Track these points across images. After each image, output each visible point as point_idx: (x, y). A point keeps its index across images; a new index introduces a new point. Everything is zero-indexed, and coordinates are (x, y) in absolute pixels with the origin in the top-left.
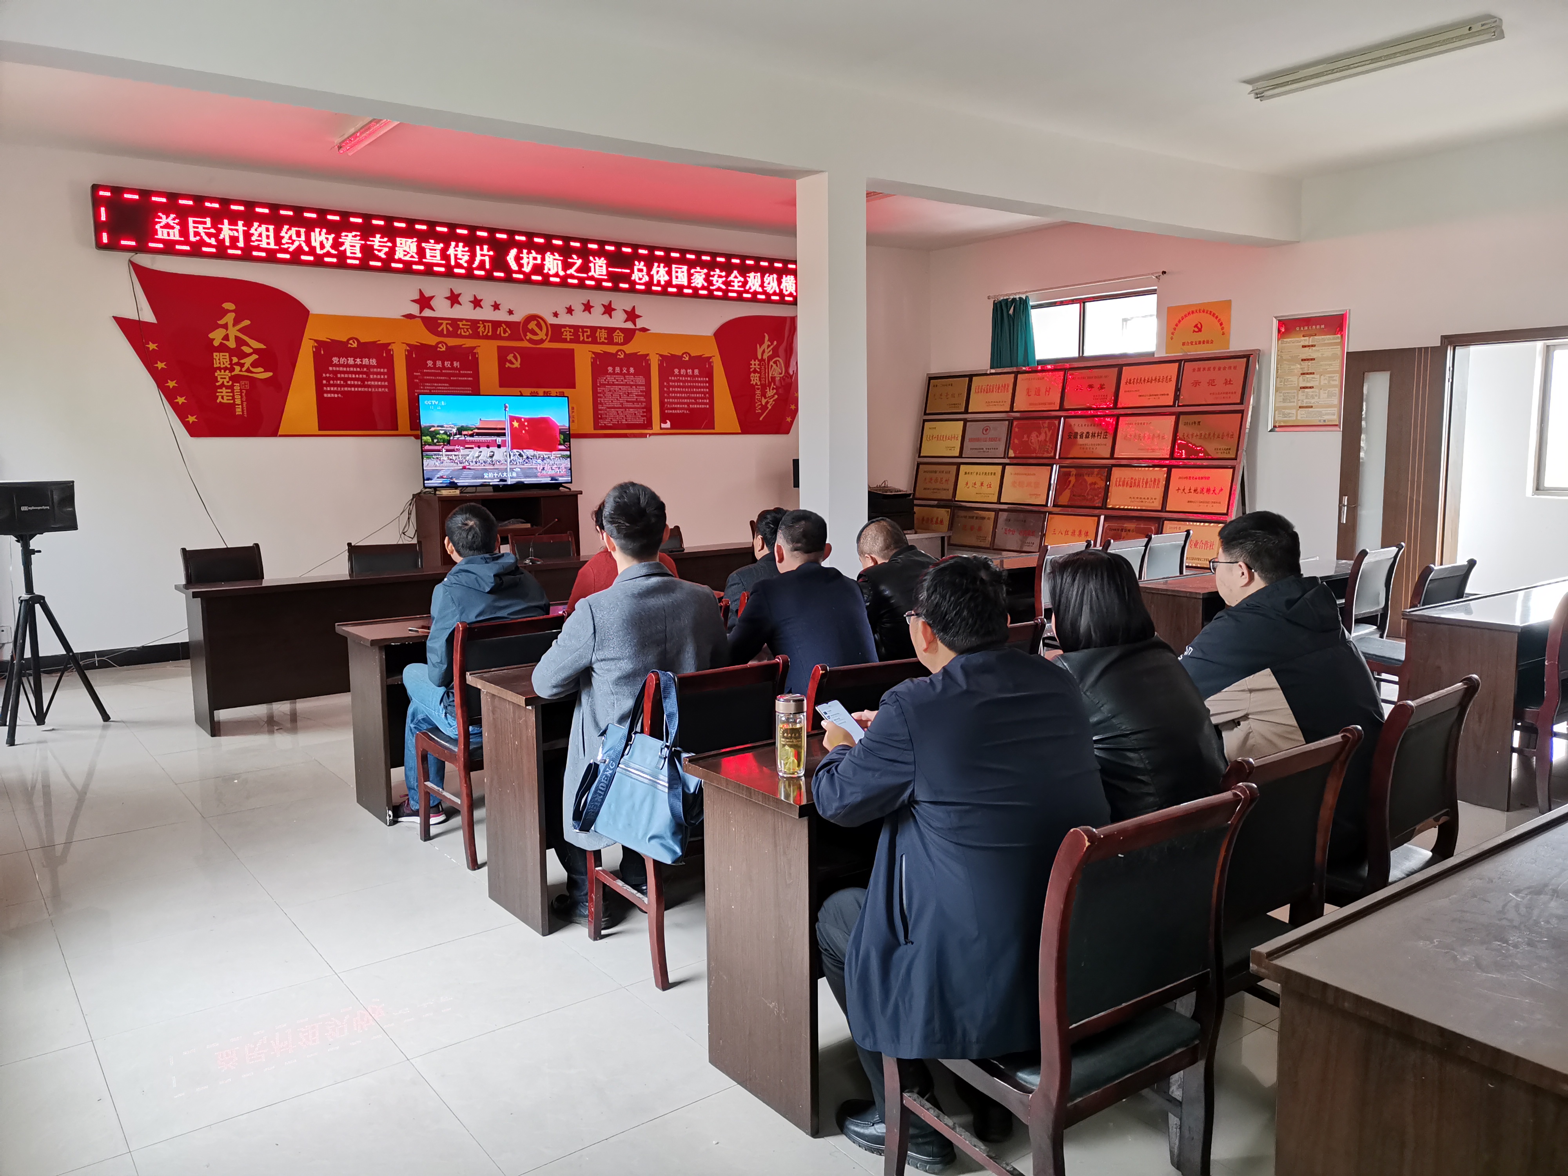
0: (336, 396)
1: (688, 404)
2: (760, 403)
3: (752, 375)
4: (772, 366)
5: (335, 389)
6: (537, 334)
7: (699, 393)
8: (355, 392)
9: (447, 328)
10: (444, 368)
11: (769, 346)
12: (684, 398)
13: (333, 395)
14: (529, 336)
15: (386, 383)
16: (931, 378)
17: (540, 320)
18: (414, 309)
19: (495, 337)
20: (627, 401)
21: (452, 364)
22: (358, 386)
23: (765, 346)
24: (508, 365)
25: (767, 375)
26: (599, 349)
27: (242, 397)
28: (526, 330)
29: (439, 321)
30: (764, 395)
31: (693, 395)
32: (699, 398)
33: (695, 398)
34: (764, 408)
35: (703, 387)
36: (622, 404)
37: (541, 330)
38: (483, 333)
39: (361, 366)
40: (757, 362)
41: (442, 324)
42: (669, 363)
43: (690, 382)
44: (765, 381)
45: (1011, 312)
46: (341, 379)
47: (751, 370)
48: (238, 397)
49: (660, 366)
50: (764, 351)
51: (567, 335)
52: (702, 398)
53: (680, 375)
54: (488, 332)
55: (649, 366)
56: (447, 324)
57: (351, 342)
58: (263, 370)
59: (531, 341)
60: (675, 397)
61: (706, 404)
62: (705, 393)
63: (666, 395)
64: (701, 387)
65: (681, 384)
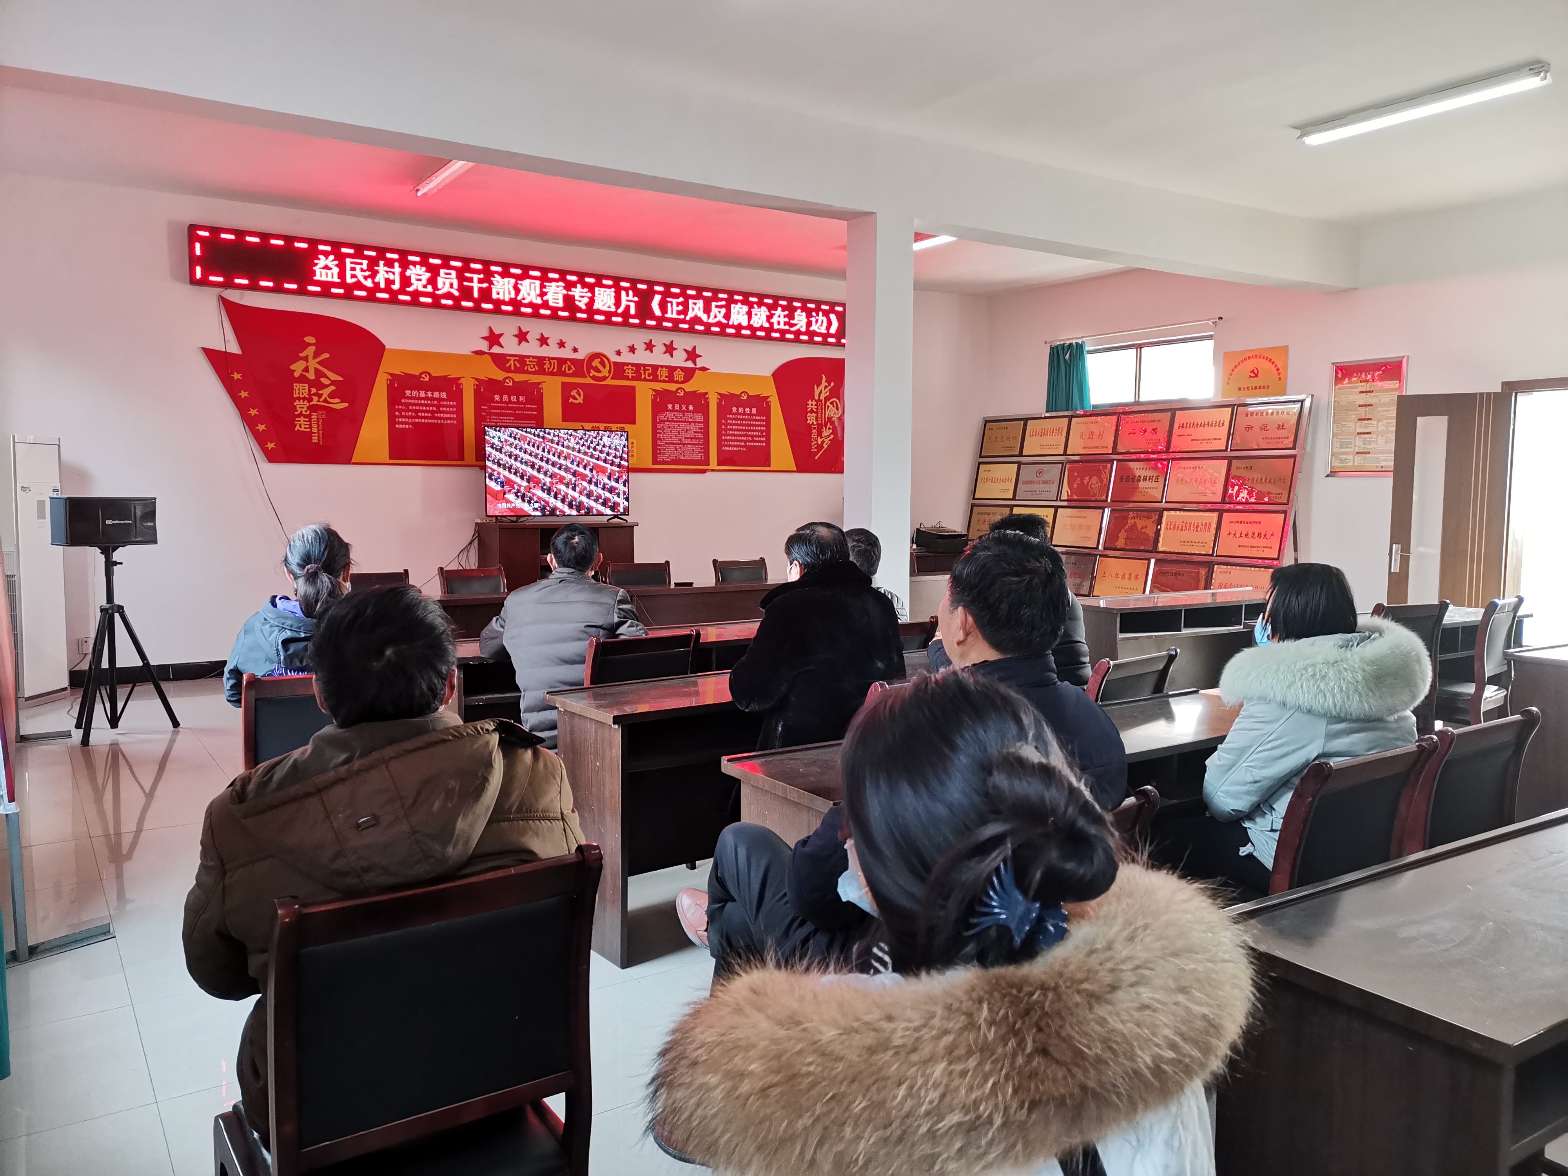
0: (407, 426)
1: (745, 442)
2: (816, 442)
3: (809, 414)
4: (828, 406)
5: (407, 420)
6: (600, 372)
7: (756, 431)
8: (425, 423)
10: (510, 402)
11: (826, 387)
12: (741, 436)
13: (404, 426)
14: (593, 373)
15: (455, 416)
16: (987, 422)
18: (484, 346)
19: (560, 373)
20: (686, 438)
21: (518, 399)
22: (428, 418)
23: (822, 387)
24: (571, 400)
25: (823, 415)
26: (659, 386)
27: (318, 427)
28: (590, 367)
29: (508, 358)
30: (820, 434)
31: (750, 433)
32: (756, 436)
33: (752, 436)
34: (820, 447)
35: (761, 426)
36: (680, 440)
37: (604, 367)
38: (549, 369)
39: (432, 399)
40: (814, 403)
42: (728, 401)
43: (746, 420)
44: (822, 421)
45: (1067, 357)
46: (412, 411)
47: (808, 410)
48: (315, 426)
49: (719, 404)
50: (821, 392)
51: (629, 373)
52: (758, 436)
53: (738, 413)
54: (554, 368)
55: (707, 404)
56: (514, 360)
57: (423, 376)
58: (339, 401)
59: (594, 378)
60: (732, 435)
61: (763, 442)
62: (762, 431)
63: (723, 432)
64: (758, 426)
65: (739, 422)
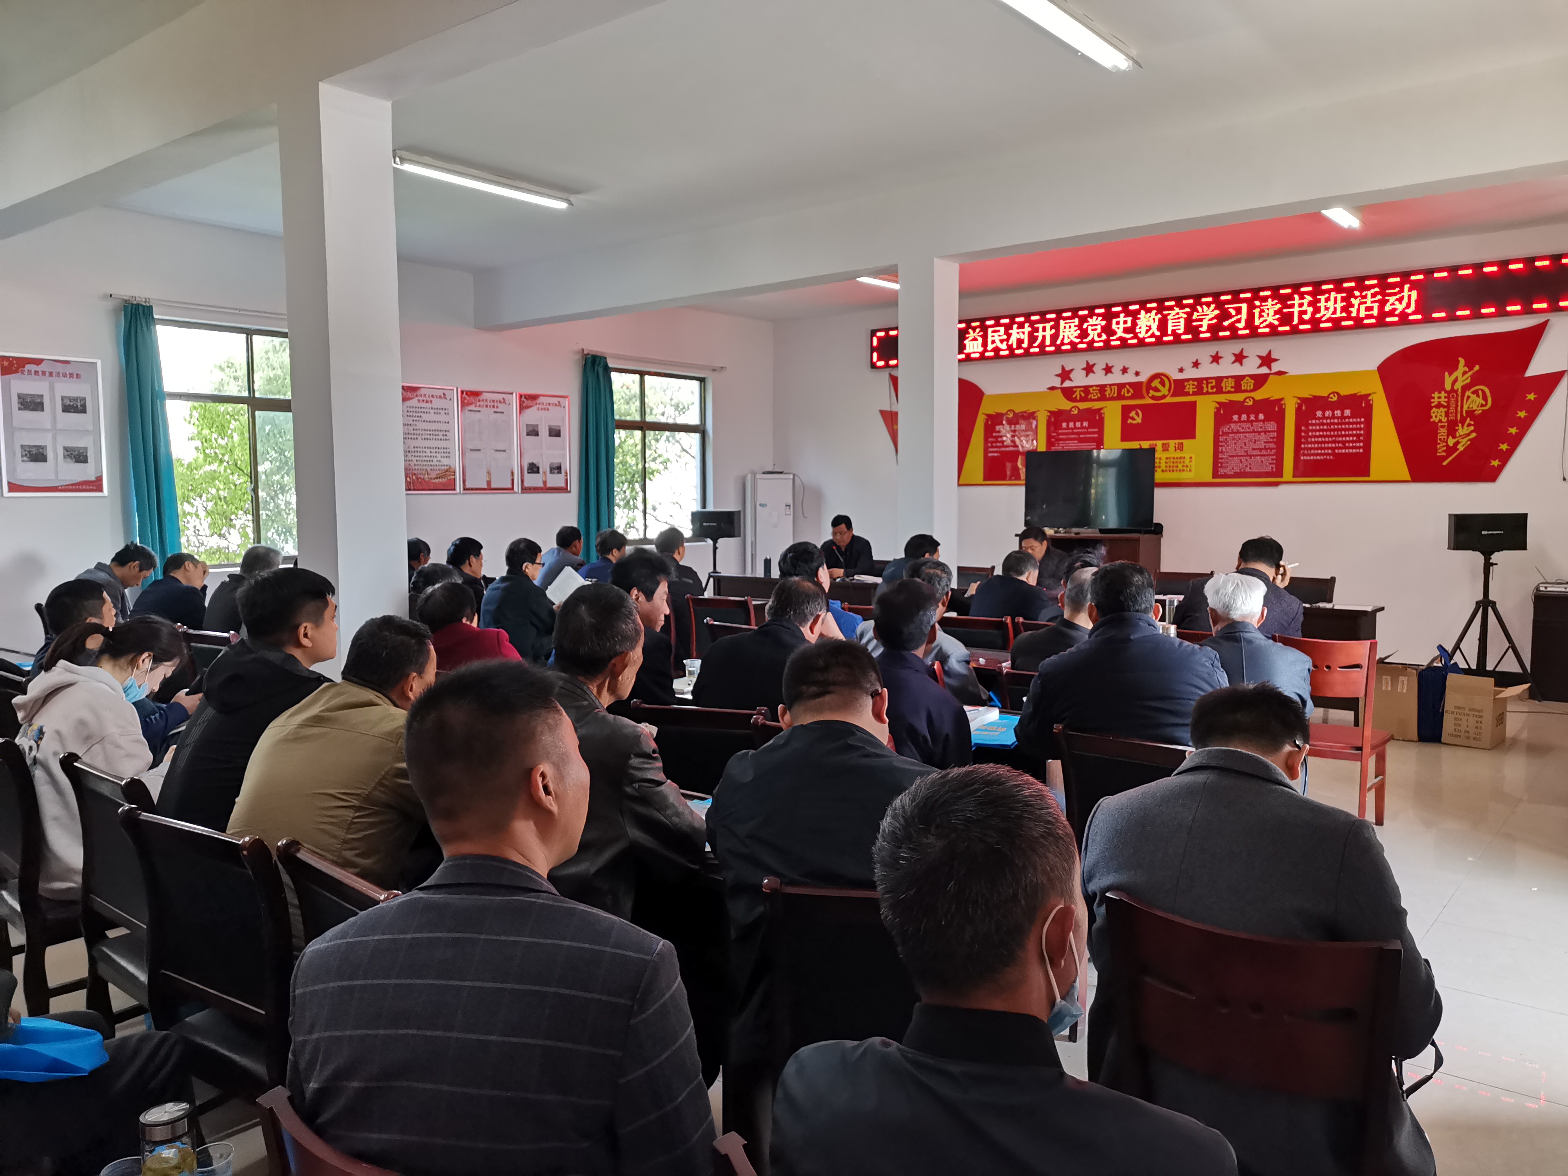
0: (996, 454)
1: (1333, 449)
2: (1445, 444)
3: (1434, 410)
4: (1468, 397)
5: (994, 449)
6: (1159, 391)
7: (1349, 436)
8: (1009, 451)
9: (1080, 395)
10: (1075, 428)
11: (1464, 373)
12: (1328, 442)
13: (992, 454)
14: (1152, 393)
17: (1163, 377)
18: (1057, 382)
19: (1120, 397)
20: (1253, 449)
21: (1082, 424)
23: (1458, 373)
25: (1459, 408)
26: (1222, 398)
28: (1149, 388)
29: (1075, 389)
30: (1452, 432)
31: (1340, 439)
32: (1349, 442)
33: (1344, 443)
34: (1451, 450)
35: (1356, 429)
36: (1247, 452)
37: (1164, 386)
38: (1110, 395)
39: (1015, 431)
40: (1443, 394)
41: (1076, 392)
42: (1311, 405)
43: (1338, 424)
44: (1456, 417)
46: (998, 442)
47: (1433, 405)
49: (1298, 409)
50: (1456, 380)
52: (1353, 442)
53: (1324, 417)
54: (1114, 394)
55: (1282, 412)
56: (1082, 391)
57: (1009, 412)
59: (1153, 398)
60: (1315, 443)
61: (1359, 448)
62: (1358, 436)
63: (1303, 440)
64: (1353, 429)
65: (1325, 427)
